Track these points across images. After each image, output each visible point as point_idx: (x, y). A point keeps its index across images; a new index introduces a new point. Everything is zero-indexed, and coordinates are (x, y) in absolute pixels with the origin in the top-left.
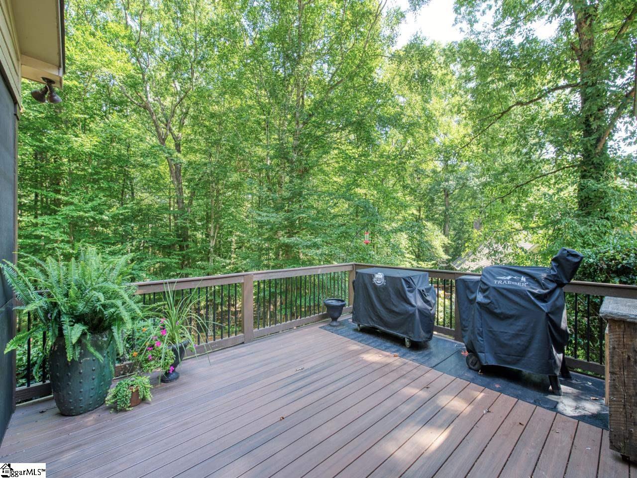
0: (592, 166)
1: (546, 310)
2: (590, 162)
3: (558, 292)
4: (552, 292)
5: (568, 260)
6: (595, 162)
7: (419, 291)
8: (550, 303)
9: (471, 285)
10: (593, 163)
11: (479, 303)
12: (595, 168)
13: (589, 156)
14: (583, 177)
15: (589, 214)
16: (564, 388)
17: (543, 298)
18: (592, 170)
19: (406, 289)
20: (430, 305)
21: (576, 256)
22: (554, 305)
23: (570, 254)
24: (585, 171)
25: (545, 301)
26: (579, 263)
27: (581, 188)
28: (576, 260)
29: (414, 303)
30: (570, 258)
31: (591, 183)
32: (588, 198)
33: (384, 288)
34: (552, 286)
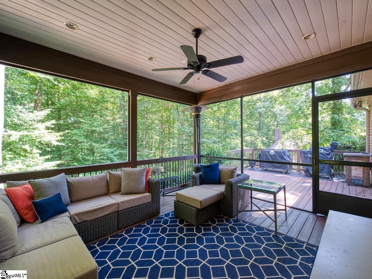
0: (337, 109)
1: (329, 157)
2: (336, 108)
3: (332, 153)
4: (330, 153)
5: (334, 144)
6: (338, 107)
7: (287, 156)
8: (330, 156)
9: (306, 153)
10: (337, 108)
11: (309, 157)
12: (338, 110)
13: (335, 104)
14: (333, 113)
15: (335, 128)
16: (334, 178)
17: (328, 154)
18: (337, 111)
19: (283, 155)
20: (291, 160)
21: (336, 143)
22: (331, 156)
23: (335, 143)
24: (334, 111)
25: (329, 155)
26: (337, 145)
27: (332, 118)
28: (336, 144)
29: (286, 159)
30: (335, 144)
31: (336, 116)
32: (335, 122)
33: (275, 155)
34: (330, 151)
